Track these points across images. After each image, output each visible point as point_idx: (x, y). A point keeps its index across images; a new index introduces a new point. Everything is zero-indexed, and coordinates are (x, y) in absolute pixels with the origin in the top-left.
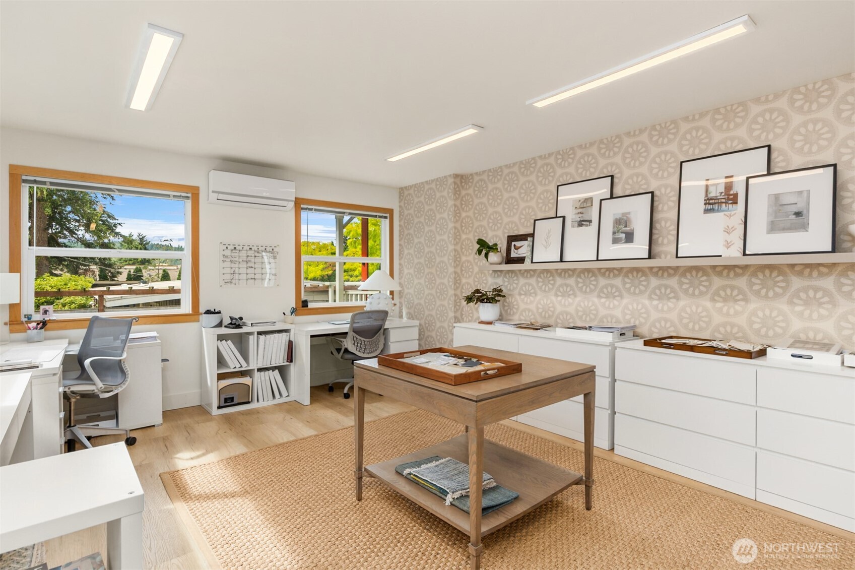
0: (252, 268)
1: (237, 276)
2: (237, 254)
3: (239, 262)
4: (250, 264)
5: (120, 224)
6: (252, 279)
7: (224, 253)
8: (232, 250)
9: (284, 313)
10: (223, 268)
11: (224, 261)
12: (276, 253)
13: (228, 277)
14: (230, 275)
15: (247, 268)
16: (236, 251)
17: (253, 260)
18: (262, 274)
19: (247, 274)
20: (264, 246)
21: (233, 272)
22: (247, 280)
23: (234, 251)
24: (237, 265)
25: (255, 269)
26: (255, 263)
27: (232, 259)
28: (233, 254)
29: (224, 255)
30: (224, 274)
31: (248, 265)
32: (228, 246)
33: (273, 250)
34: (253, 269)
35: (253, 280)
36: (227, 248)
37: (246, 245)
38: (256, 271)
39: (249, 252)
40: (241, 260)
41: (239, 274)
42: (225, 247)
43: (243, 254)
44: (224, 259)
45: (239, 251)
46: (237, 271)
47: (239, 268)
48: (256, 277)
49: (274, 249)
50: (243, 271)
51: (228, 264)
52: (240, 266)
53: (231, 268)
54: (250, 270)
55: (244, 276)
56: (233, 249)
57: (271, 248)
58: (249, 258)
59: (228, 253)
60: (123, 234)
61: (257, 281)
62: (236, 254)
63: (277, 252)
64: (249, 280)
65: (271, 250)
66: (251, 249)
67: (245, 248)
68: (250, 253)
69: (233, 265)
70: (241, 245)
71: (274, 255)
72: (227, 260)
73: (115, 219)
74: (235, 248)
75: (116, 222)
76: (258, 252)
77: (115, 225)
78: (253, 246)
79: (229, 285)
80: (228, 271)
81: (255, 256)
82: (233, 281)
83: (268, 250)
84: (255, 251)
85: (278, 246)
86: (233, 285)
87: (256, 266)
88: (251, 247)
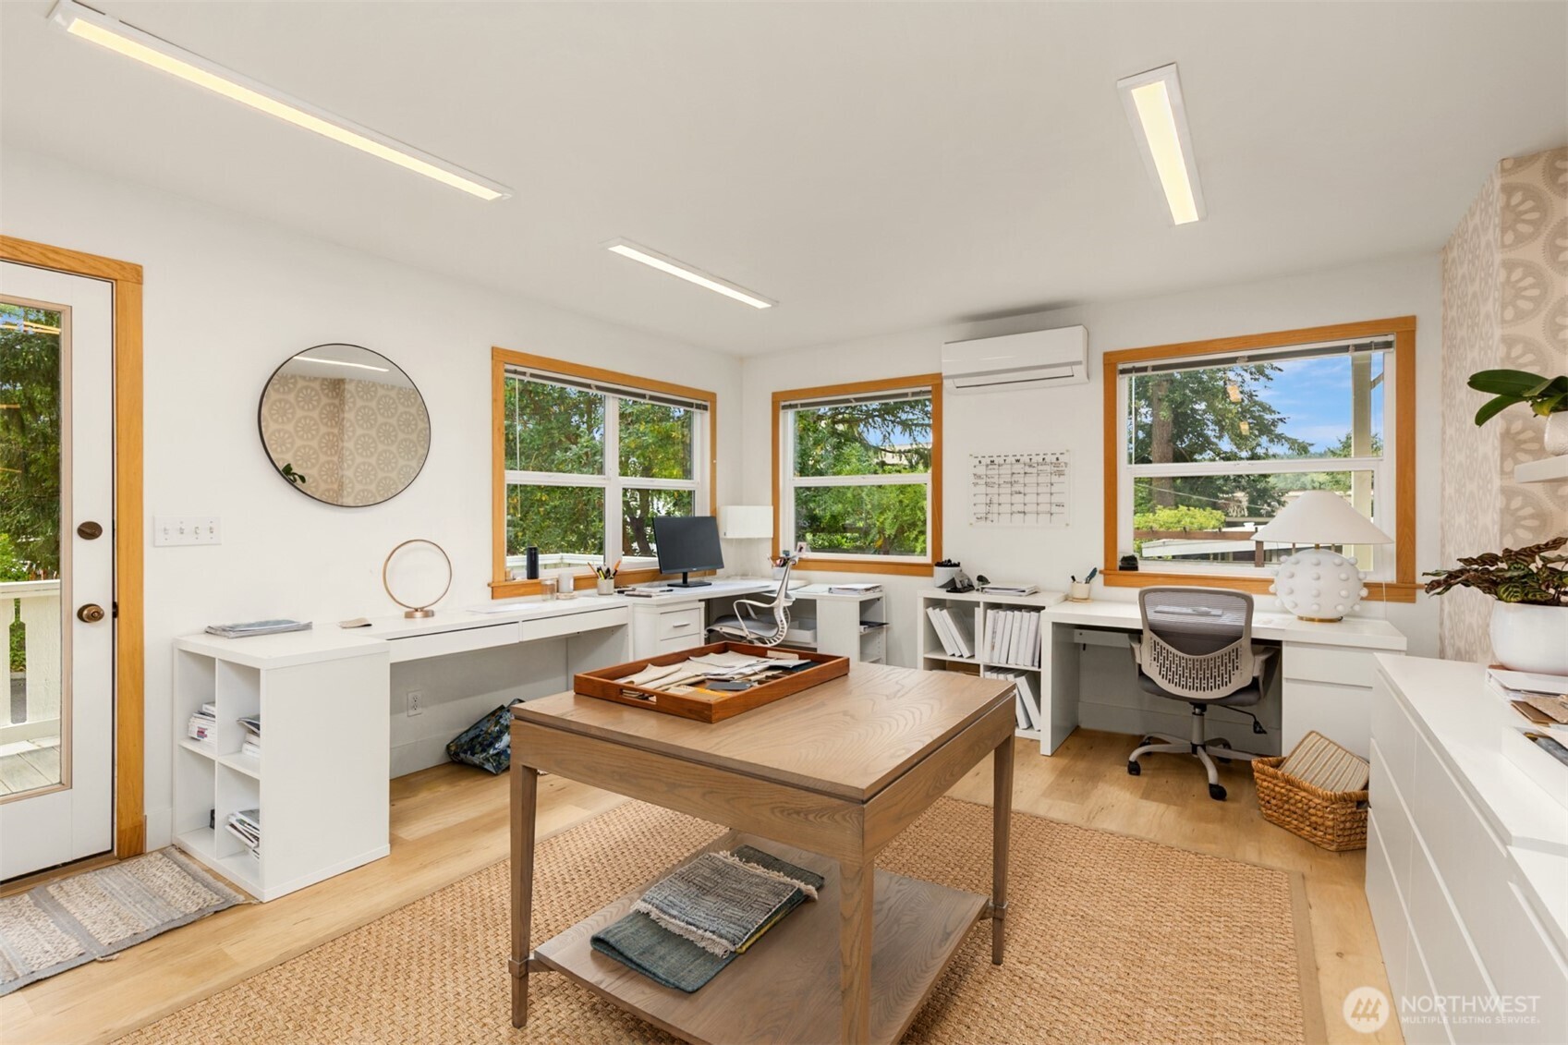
0: (1020, 493)
1: (995, 508)
2: (996, 472)
3: (999, 485)
4: (1017, 488)
5: (1281, 420)
6: (1019, 512)
7: (976, 471)
8: (987, 466)
9: (1073, 578)
10: (975, 495)
11: (976, 484)
12: (1063, 464)
13: (982, 509)
14: (984, 505)
15: (1012, 494)
16: (994, 467)
17: (1021, 481)
18: (1038, 504)
19: (1012, 504)
20: (1042, 454)
21: (988, 502)
22: (1011, 514)
23: (990, 467)
24: (995, 490)
25: (1025, 495)
26: (1025, 485)
27: (988, 480)
28: (989, 472)
29: (975, 475)
30: (975, 505)
31: (1013, 489)
32: (983, 460)
33: (1057, 459)
34: (1022, 495)
35: (1022, 515)
36: (980, 462)
37: (1011, 456)
38: (1028, 499)
39: (1015, 466)
40: (1001, 482)
41: (1000, 504)
42: (977, 460)
43: (1006, 470)
44: (976, 481)
45: (999, 465)
46: (995, 499)
47: (999, 495)
48: (1027, 509)
49: (1061, 457)
50: (1005, 499)
51: (982, 489)
52: (1002, 491)
53: (987, 495)
54: (1018, 498)
55: (1006, 508)
56: (989, 462)
57: (1055, 457)
58: (1016, 478)
59: (981, 470)
60: (1289, 436)
61: (1028, 516)
62: (994, 472)
63: (1066, 463)
64: (1015, 516)
65: (1054, 460)
66: (1018, 461)
67: (1008, 461)
68: (1018, 468)
69: (990, 490)
70: (1002, 456)
71: (1060, 469)
72: (979, 481)
73: (1274, 412)
74: (992, 462)
75: (1276, 416)
76: (1030, 466)
77: (1274, 423)
78: (1022, 455)
79: (982, 523)
80: (983, 499)
81: (1025, 473)
82: (989, 516)
83: (1048, 460)
84: (1025, 464)
85: (1067, 451)
86: (989, 522)
87: (1027, 490)
88: (1018, 458)
